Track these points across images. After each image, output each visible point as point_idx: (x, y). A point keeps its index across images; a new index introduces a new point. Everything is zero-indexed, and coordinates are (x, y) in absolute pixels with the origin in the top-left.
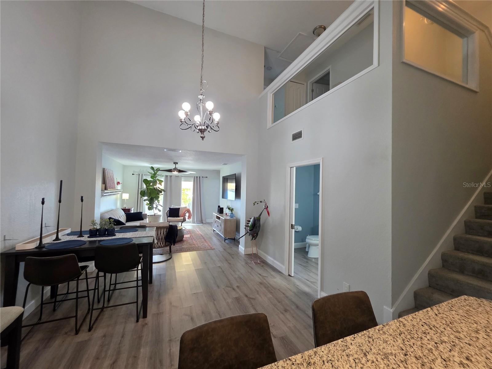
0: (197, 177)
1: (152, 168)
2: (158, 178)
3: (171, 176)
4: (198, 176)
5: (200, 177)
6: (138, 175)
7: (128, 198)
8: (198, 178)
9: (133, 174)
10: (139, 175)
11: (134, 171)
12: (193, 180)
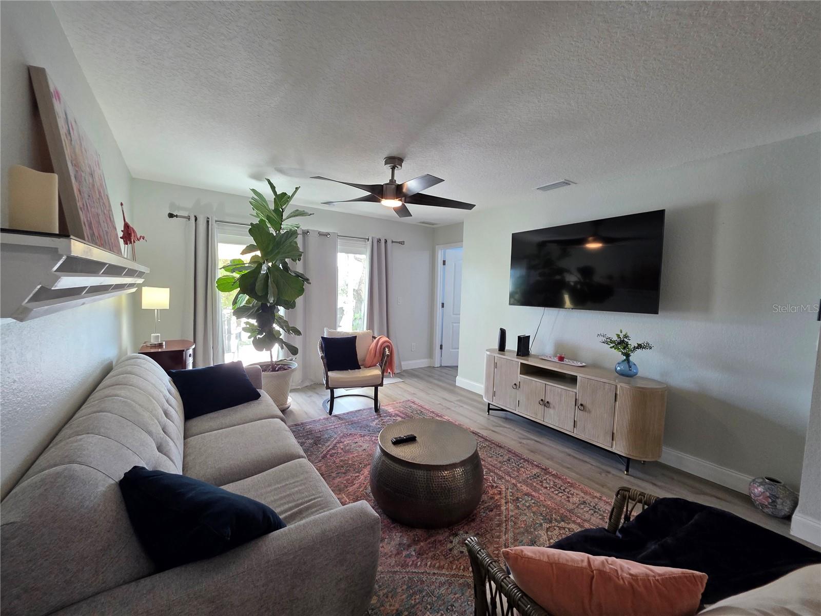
0: (379, 241)
4: (382, 238)
5: (386, 241)
6: (193, 219)
7: (167, 308)
9: (171, 216)
10: (196, 220)
12: (369, 250)
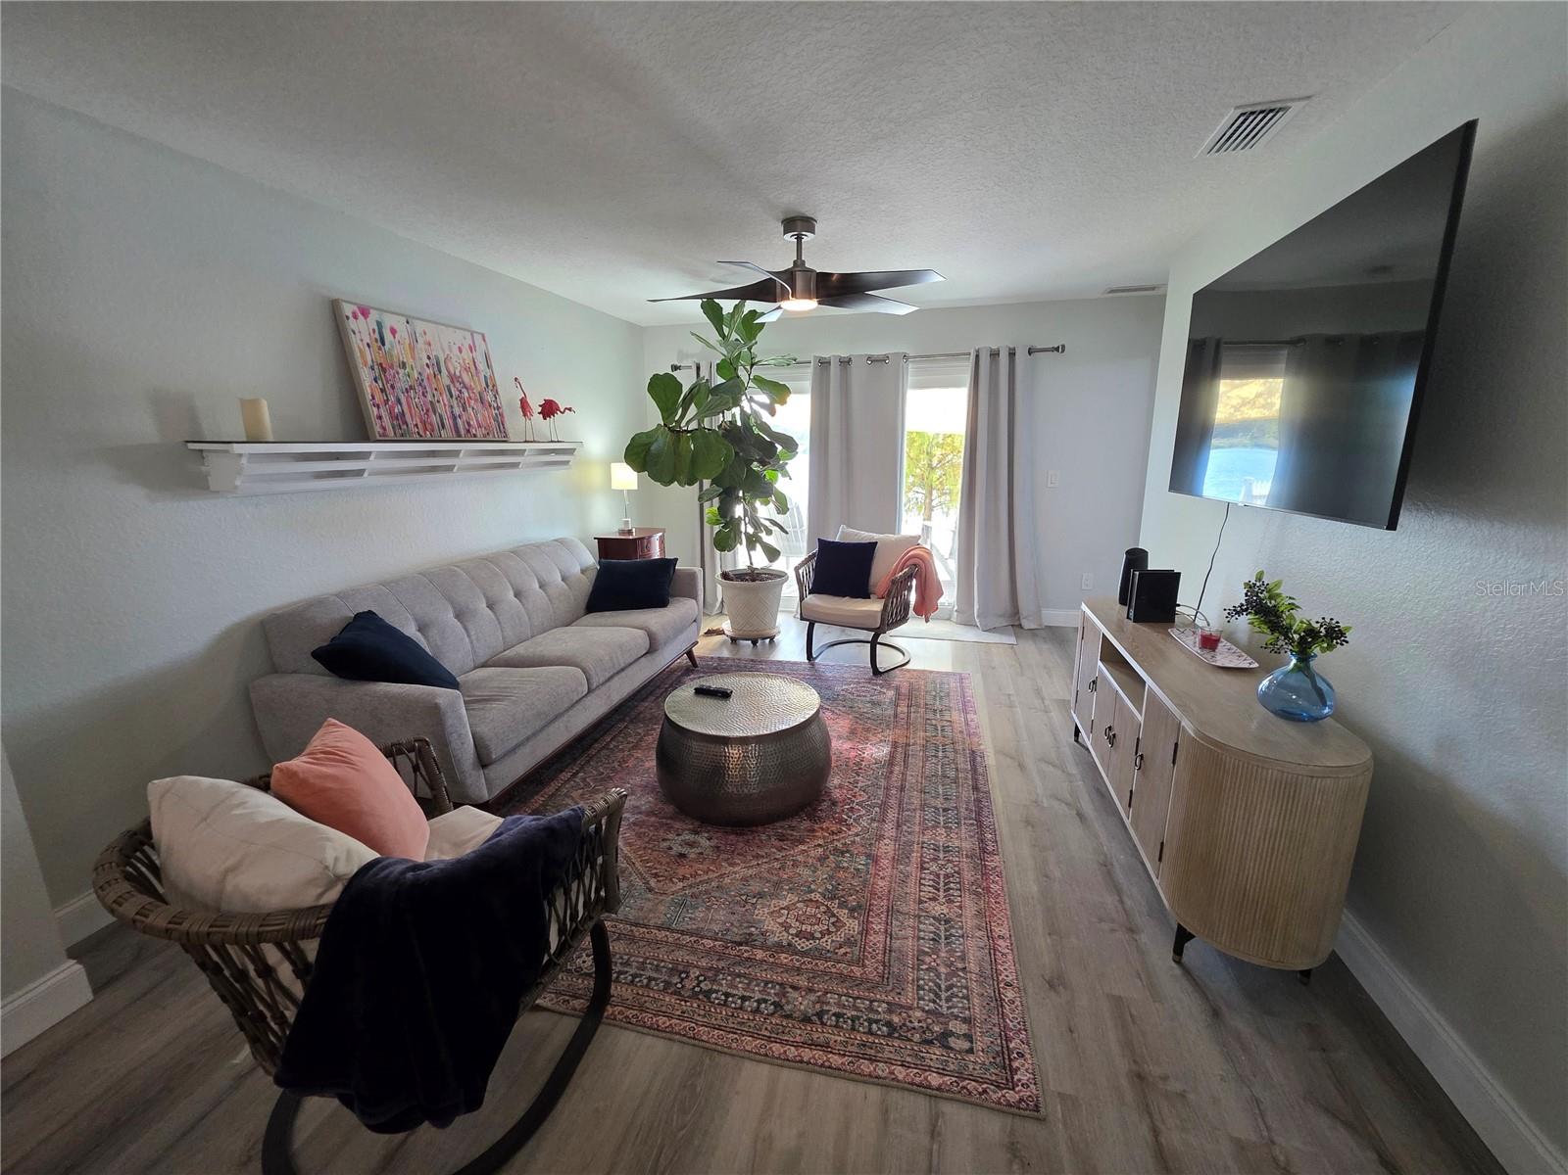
0: (994, 355)
3: (845, 363)
5: (1012, 354)
6: (695, 368)
8: (1004, 358)
10: (698, 367)
11: (682, 355)
12: (968, 377)
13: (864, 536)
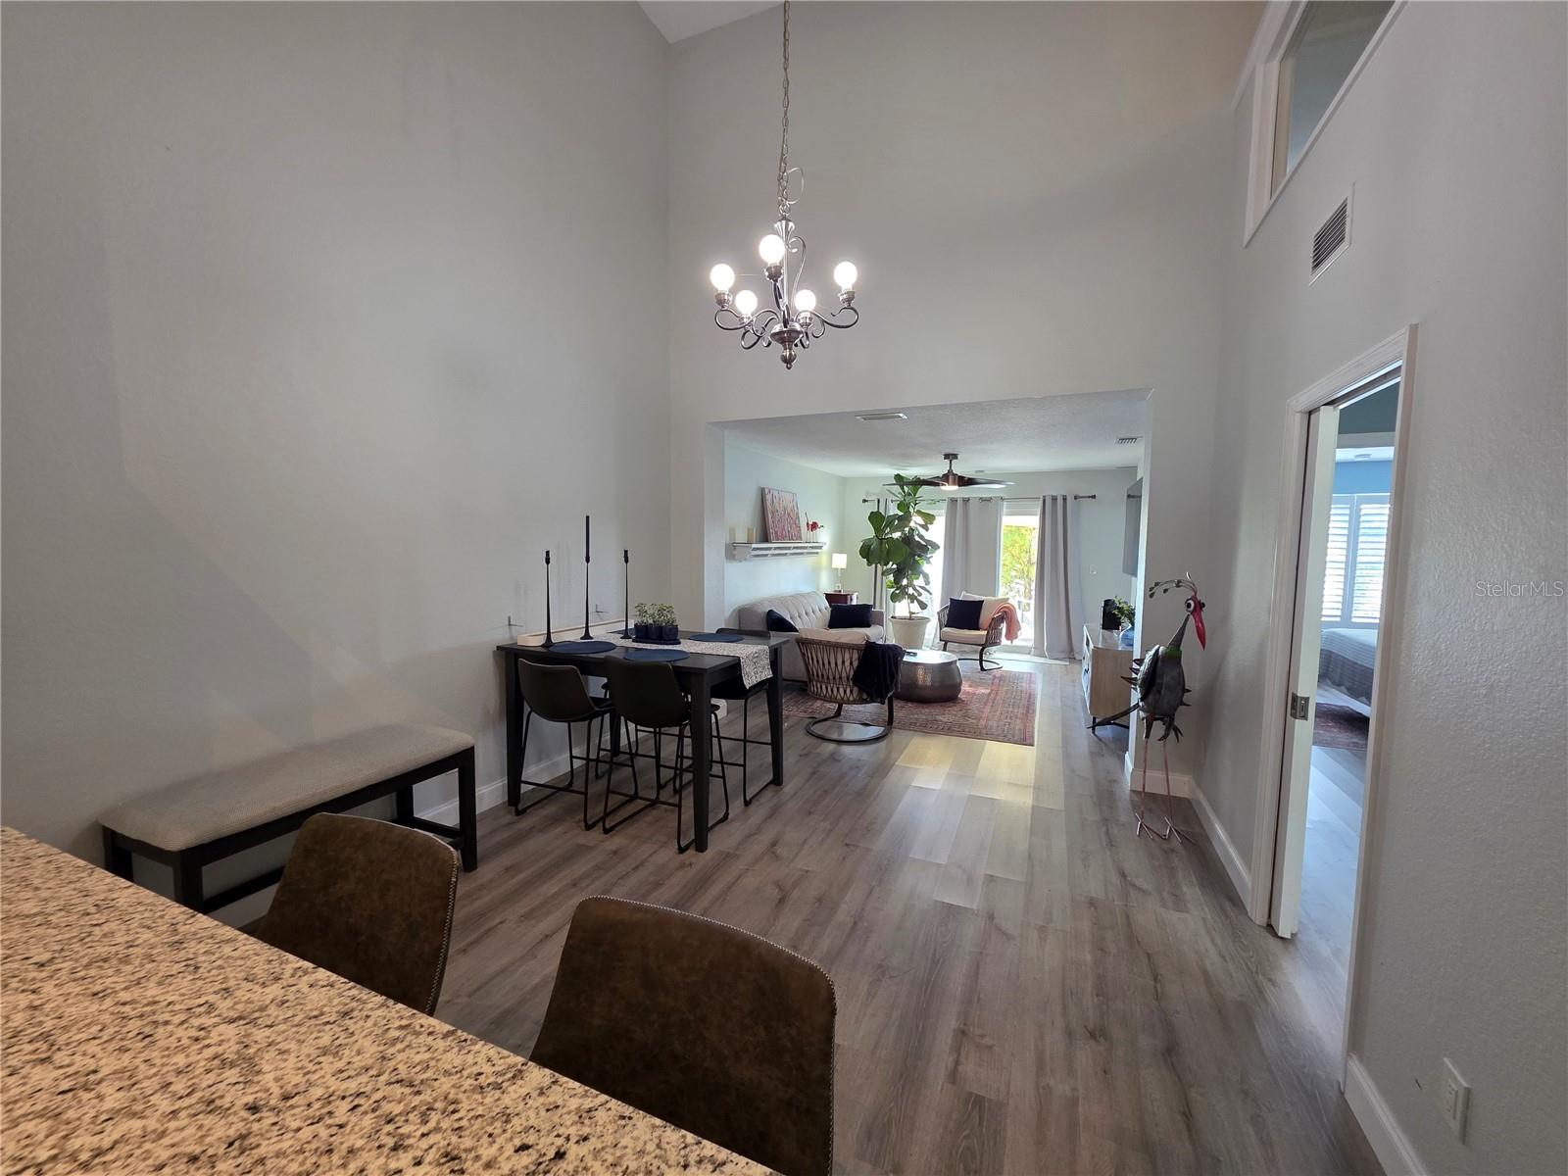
0: (1054, 499)
1: (899, 479)
2: (922, 507)
3: (966, 501)
4: (1059, 493)
5: (1065, 499)
6: (877, 501)
7: (845, 567)
8: (1060, 501)
9: (865, 501)
10: (879, 501)
11: (868, 494)
12: (1039, 510)
13: (977, 598)
